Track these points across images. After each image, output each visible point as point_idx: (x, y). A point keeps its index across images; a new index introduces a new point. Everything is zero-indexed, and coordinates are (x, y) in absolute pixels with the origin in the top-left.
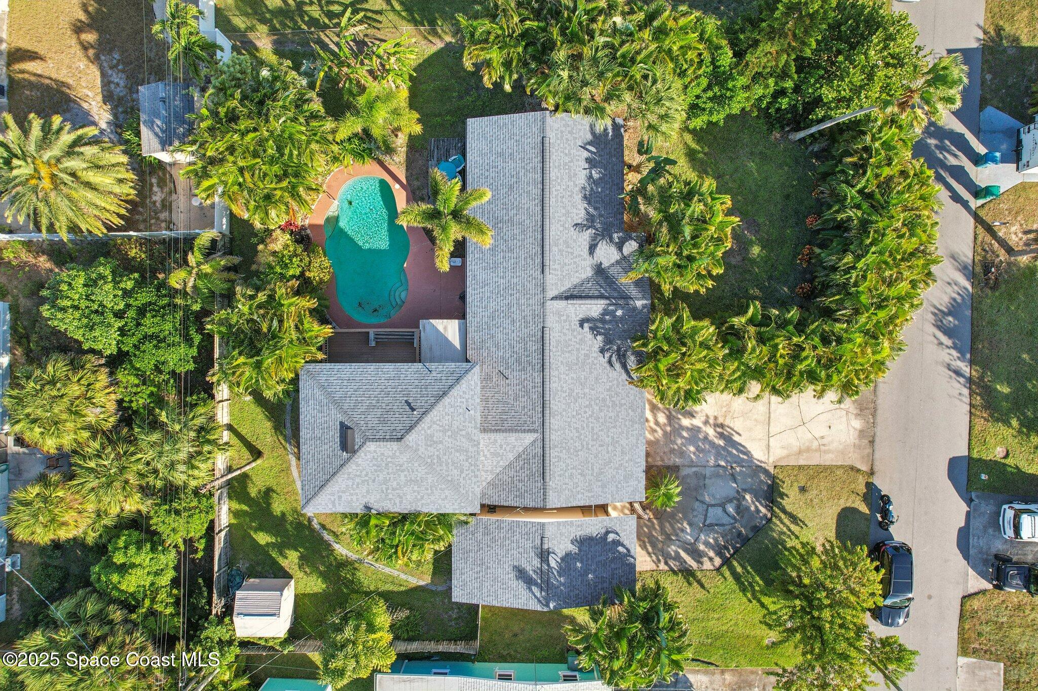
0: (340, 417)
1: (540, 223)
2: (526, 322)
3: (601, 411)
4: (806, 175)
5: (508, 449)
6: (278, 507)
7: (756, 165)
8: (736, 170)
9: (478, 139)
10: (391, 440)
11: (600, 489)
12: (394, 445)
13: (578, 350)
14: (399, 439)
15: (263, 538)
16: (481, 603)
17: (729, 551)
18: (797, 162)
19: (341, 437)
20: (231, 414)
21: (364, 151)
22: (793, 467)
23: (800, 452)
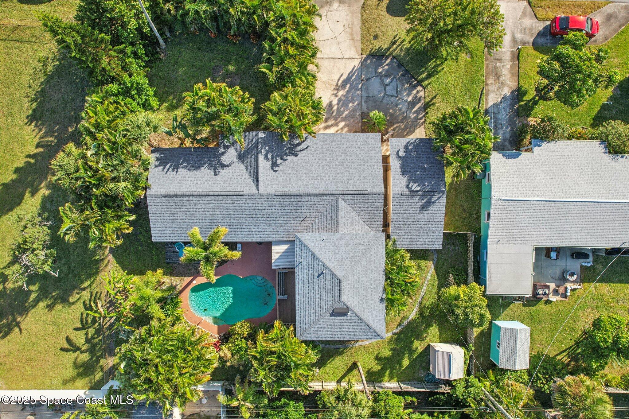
0: (327, 316)
1: (213, 198)
2: (272, 205)
3: (326, 160)
4: (186, 38)
5: (348, 216)
6: (387, 353)
7: (180, 68)
8: (184, 80)
9: (164, 234)
10: (340, 286)
11: (373, 160)
12: (344, 284)
13: (289, 174)
14: (340, 281)
15: (406, 362)
16: (443, 231)
17: (414, 82)
18: (178, 44)
19: (339, 316)
20: (331, 381)
21: (173, 302)
22: (362, 43)
23: (353, 39)
